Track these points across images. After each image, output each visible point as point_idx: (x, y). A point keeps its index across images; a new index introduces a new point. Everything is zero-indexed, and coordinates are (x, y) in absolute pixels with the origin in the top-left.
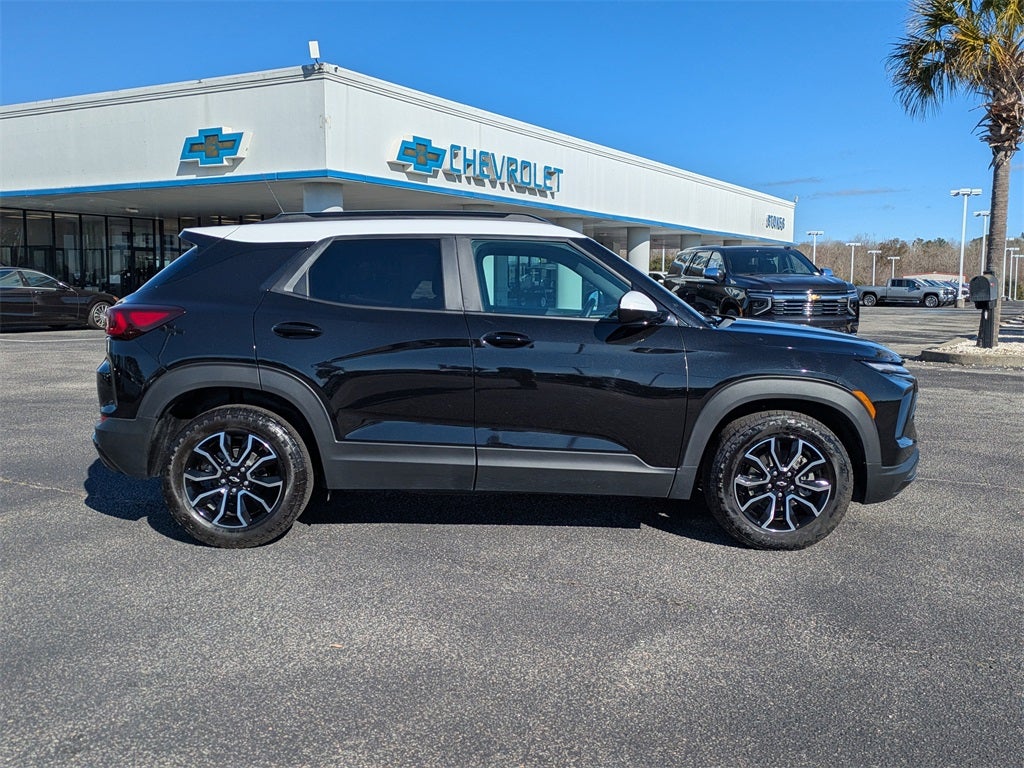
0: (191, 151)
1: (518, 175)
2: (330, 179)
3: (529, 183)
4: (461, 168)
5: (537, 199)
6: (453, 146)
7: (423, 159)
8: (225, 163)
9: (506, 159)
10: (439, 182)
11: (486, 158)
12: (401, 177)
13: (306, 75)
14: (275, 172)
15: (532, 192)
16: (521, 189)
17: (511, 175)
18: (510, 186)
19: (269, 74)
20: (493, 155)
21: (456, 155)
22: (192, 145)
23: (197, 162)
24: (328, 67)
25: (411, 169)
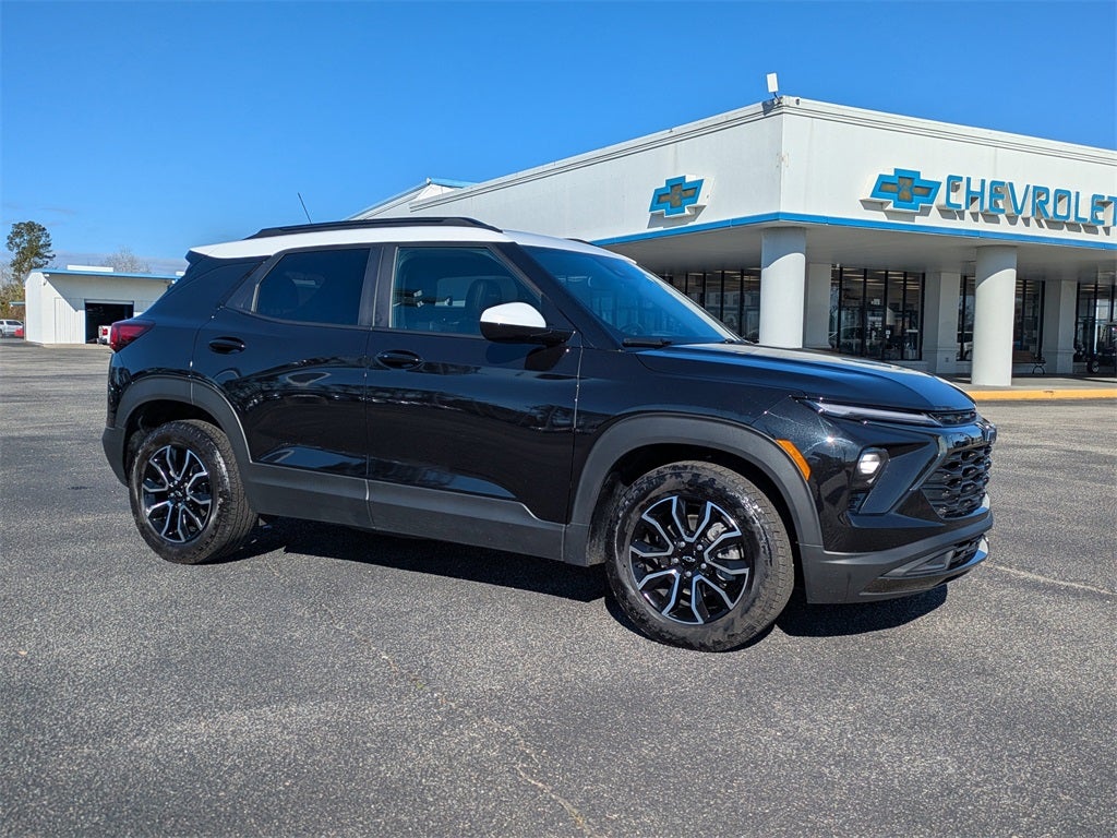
0: (658, 202)
1: (1050, 208)
2: (783, 222)
3: (1068, 217)
4: (962, 202)
5: (1083, 236)
6: (950, 178)
7: (907, 194)
8: (687, 212)
9: (1031, 189)
10: (934, 220)
11: (998, 189)
12: (880, 217)
13: (765, 112)
14: (730, 218)
15: (1073, 227)
16: (1055, 223)
17: (1039, 209)
18: (1038, 221)
19: (731, 115)
20: (1011, 184)
21: (957, 188)
22: (660, 196)
23: (663, 214)
24: (788, 100)
25: (890, 207)
